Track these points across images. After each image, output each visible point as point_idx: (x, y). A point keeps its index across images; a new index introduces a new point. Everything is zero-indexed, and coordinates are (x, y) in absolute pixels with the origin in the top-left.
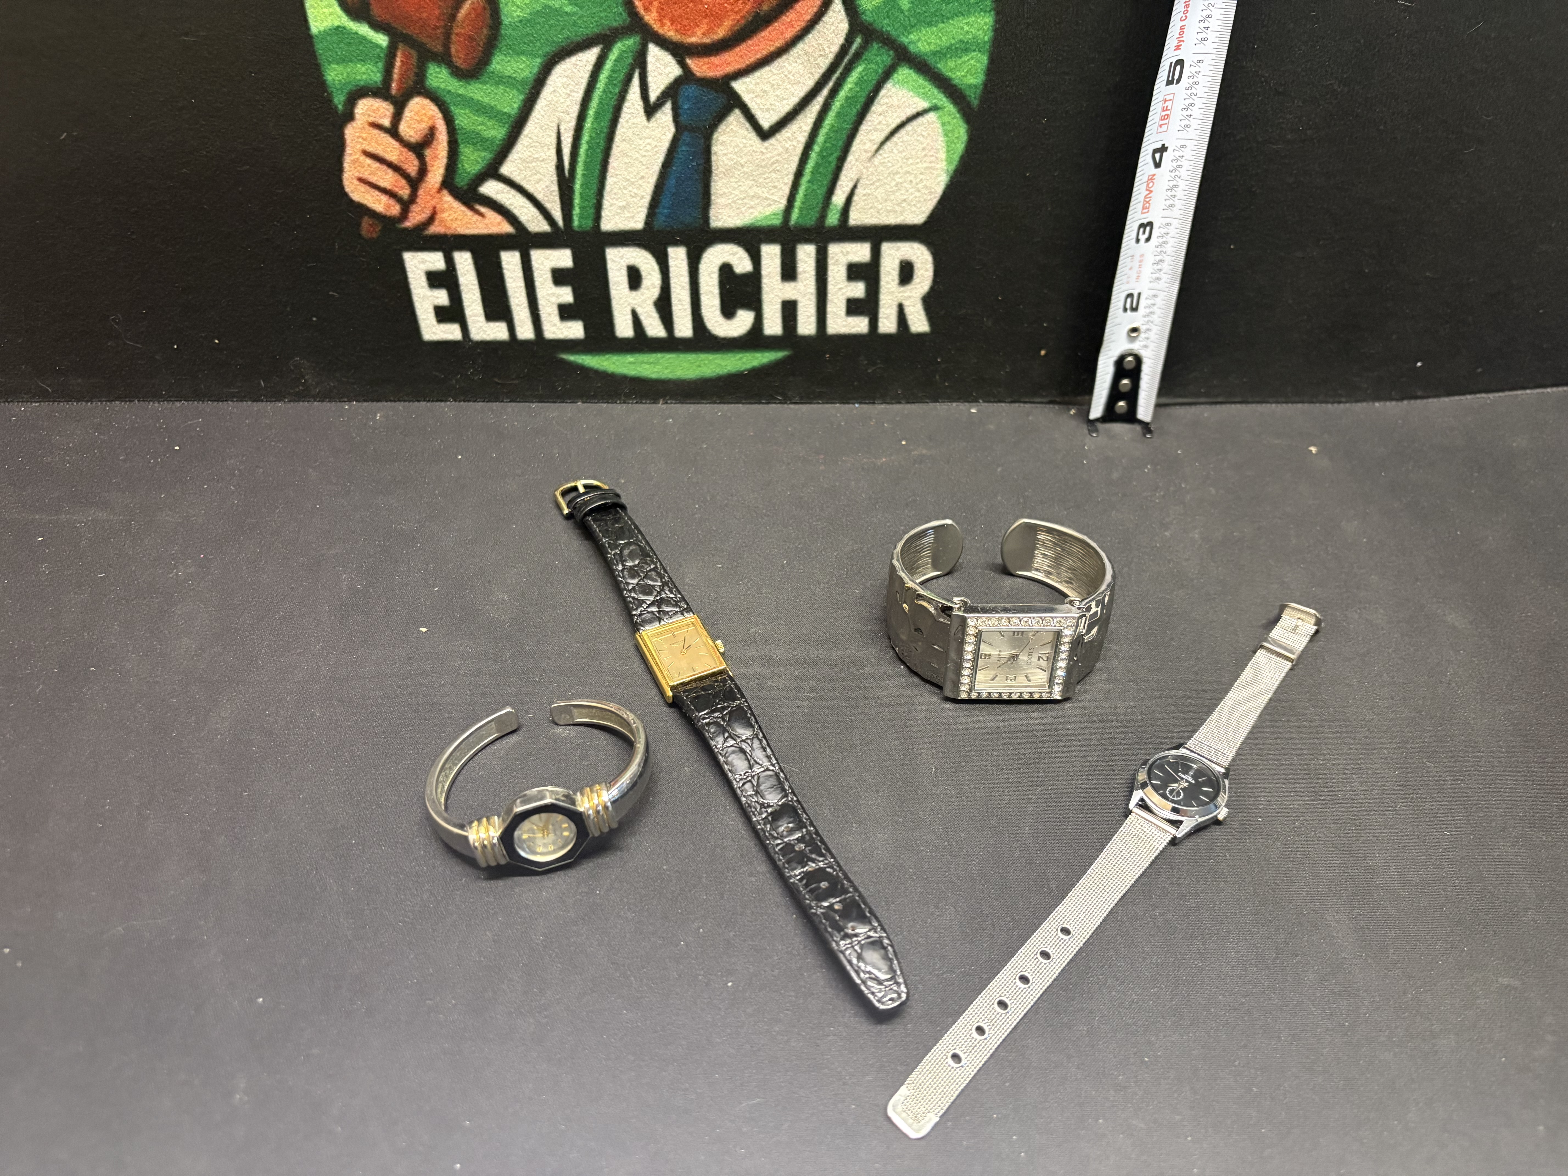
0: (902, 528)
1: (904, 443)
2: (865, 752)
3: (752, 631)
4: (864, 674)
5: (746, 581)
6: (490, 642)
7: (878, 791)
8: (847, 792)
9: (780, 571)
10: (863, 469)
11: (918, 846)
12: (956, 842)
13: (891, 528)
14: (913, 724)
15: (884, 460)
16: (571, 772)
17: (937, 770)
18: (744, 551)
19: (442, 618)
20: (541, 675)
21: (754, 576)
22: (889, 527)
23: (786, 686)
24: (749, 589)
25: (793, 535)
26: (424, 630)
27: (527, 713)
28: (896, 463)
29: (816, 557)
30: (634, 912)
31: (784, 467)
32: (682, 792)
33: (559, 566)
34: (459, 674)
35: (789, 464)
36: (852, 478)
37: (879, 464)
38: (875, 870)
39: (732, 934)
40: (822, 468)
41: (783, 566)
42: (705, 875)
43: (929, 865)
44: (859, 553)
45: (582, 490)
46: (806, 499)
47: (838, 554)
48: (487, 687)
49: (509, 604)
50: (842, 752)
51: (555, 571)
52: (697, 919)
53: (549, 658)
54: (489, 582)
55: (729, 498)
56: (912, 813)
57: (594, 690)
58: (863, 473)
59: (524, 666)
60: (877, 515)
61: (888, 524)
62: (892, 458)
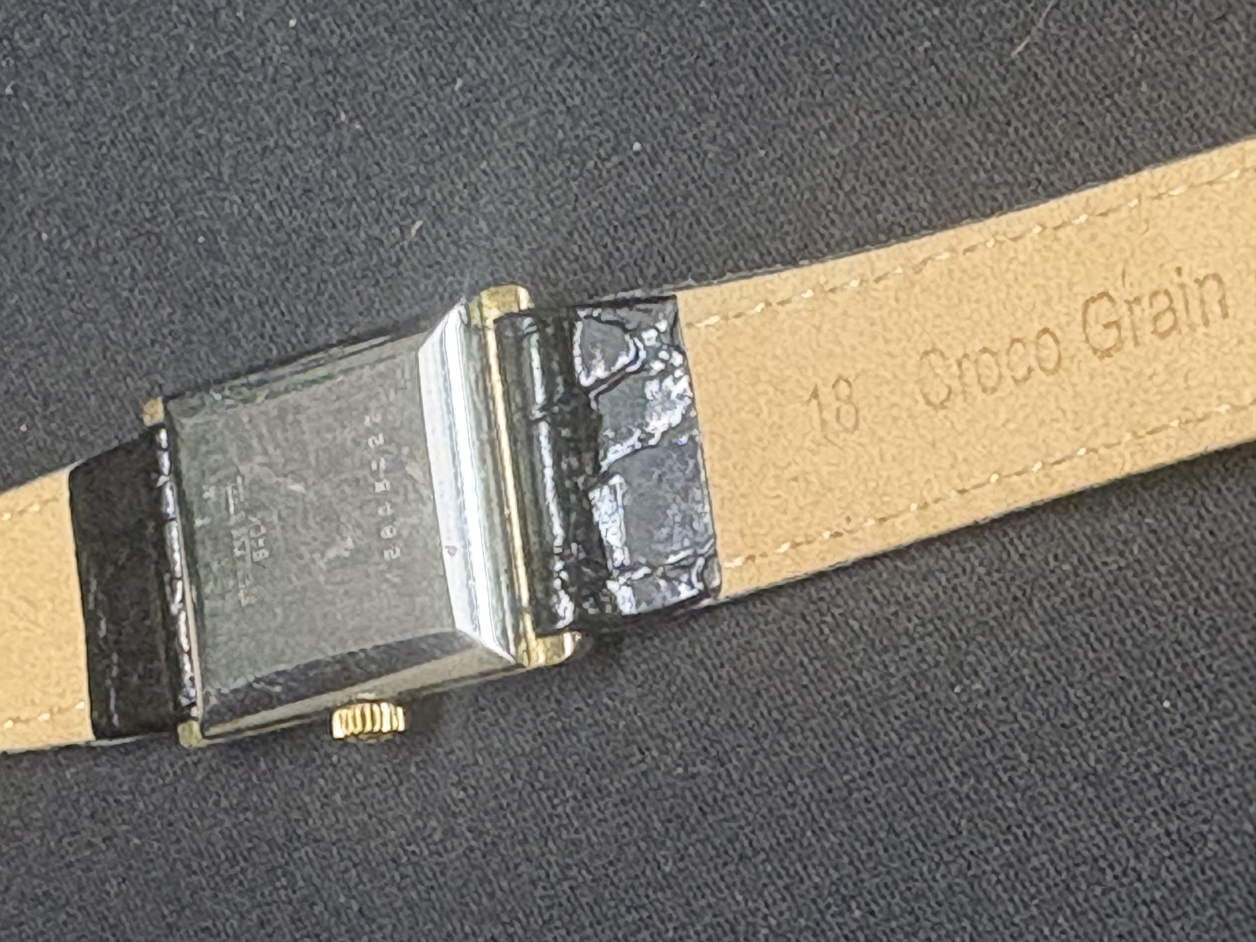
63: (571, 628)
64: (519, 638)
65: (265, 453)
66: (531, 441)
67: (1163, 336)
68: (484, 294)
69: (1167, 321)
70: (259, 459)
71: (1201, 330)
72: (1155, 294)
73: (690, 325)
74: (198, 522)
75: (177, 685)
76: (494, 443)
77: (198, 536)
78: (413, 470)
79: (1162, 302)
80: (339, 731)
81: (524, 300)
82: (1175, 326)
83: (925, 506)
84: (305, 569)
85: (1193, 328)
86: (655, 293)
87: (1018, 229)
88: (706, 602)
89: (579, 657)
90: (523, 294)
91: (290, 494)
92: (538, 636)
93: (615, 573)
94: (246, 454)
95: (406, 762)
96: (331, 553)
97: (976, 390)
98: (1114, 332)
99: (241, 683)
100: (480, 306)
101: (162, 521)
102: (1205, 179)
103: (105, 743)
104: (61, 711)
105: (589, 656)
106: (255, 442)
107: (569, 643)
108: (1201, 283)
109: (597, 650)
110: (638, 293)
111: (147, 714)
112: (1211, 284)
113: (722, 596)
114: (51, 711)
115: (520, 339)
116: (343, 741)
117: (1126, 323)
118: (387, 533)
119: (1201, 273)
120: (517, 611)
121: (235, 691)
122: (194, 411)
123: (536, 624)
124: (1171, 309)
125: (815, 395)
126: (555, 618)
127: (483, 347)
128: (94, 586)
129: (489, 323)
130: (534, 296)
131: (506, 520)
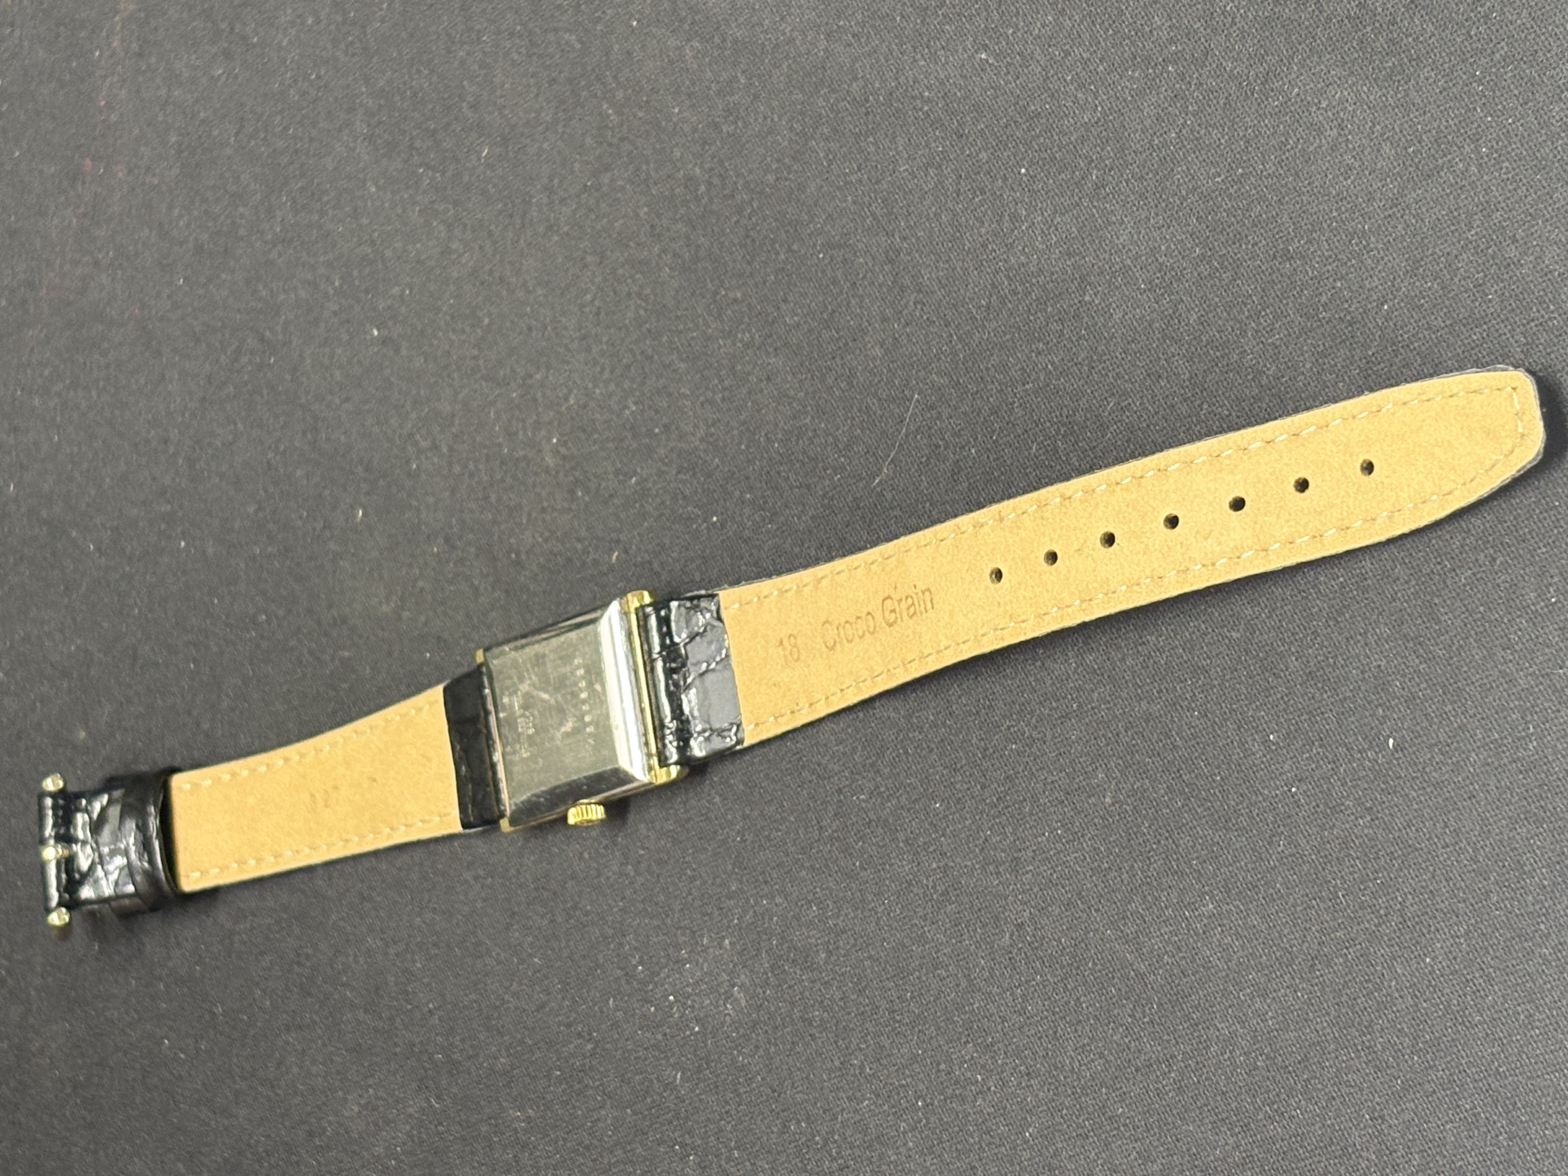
2: (910, 228)
3: (551, 462)
4: (709, 184)
5: (410, 449)
6: (473, 1153)
7: (1014, 217)
8: (1003, 300)
9: (397, 351)
10: (140, 55)
11: (1165, 145)
12: (1171, 41)
13: (323, 15)
14: (861, 83)
16: (838, 995)
17: (985, 47)
18: (328, 439)
20: (579, 1035)
22: (318, 22)
23: (711, 402)
24: (435, 447)
25: (303, 294)
27: (670, 1086)
29: (373, 243)
30: (1202, 895)
31: (104, 279)
32: (934, 725)
35: (96, 263)
38: (1204, 269)
39: (1294, 663)
40: (120, 171)
41: (384, 341)
42: (1144, 704)
43: (1214, 126)
44: (380, 123)
46: (206, 236)
47: (376, 183)
50: (903, 288)
51: (308, 957)
52: (1242, 744)
53: (542, 1007)
54: (310, 1134)
55: (172, 450)
56: (1083, 140)
57: (640, 906)
58: (153, 60)
59: (548, 1076)
63: (676, 763)
64: (651, 768)
65: (530, 679)
66: (653, 669)
67: (911, 617)
68: (629, 596)
69: (912, 610)
70: (528, 682)
71: (924, 614)
72: (907, 598)
73: (726, 609)
74: (501, 715)
75: (498, 801)
76: (636, 672)
77: (503, 723)
78: (598, 687)
79: (910, 601)
80: (571, 820)
81: (647, 599)
82: (915, 613)
83: (827, 698)
84: (552, 739)
85: (921, 613)
86: (710, 592)
87: (856, 564)
88: (738, 747)
89: (681, 777)
90: (646, 594)
91: (543, 700)
92: (661, 767)
93: (695, 735)
94: (521, 679)
95: (616, 835)
96: (563, 729)
97: (845, 641)
98: (893, 615)
99: (524, 797)
100: (627, 602)
101: (487, 713)
102: (923, 543)
103: (467, 831)
104: (445, 815)
105: (686, 777)
106: (526, 674)
107: (674, 771)
108: (923, 592)
109: (690, 775)
110: (703, 592)
111: (487, 816)
112: (927, 594)
113: (746, 744)
114: (440, 816)
115: (646, 617)
116: (575, 826)
117: (898, 610)
118: (587, 719)
119: (924, 588)
120: (649, 755)
121: (523, 802)
122: (497, 657)
123: (660, 761)
124: (913, 604)
125: (781, 643)
126: (666, 759)
127: (629, 621)
128: (458, 747)
129: (632, 610)
130: (651, 595)
131: (642, 711)
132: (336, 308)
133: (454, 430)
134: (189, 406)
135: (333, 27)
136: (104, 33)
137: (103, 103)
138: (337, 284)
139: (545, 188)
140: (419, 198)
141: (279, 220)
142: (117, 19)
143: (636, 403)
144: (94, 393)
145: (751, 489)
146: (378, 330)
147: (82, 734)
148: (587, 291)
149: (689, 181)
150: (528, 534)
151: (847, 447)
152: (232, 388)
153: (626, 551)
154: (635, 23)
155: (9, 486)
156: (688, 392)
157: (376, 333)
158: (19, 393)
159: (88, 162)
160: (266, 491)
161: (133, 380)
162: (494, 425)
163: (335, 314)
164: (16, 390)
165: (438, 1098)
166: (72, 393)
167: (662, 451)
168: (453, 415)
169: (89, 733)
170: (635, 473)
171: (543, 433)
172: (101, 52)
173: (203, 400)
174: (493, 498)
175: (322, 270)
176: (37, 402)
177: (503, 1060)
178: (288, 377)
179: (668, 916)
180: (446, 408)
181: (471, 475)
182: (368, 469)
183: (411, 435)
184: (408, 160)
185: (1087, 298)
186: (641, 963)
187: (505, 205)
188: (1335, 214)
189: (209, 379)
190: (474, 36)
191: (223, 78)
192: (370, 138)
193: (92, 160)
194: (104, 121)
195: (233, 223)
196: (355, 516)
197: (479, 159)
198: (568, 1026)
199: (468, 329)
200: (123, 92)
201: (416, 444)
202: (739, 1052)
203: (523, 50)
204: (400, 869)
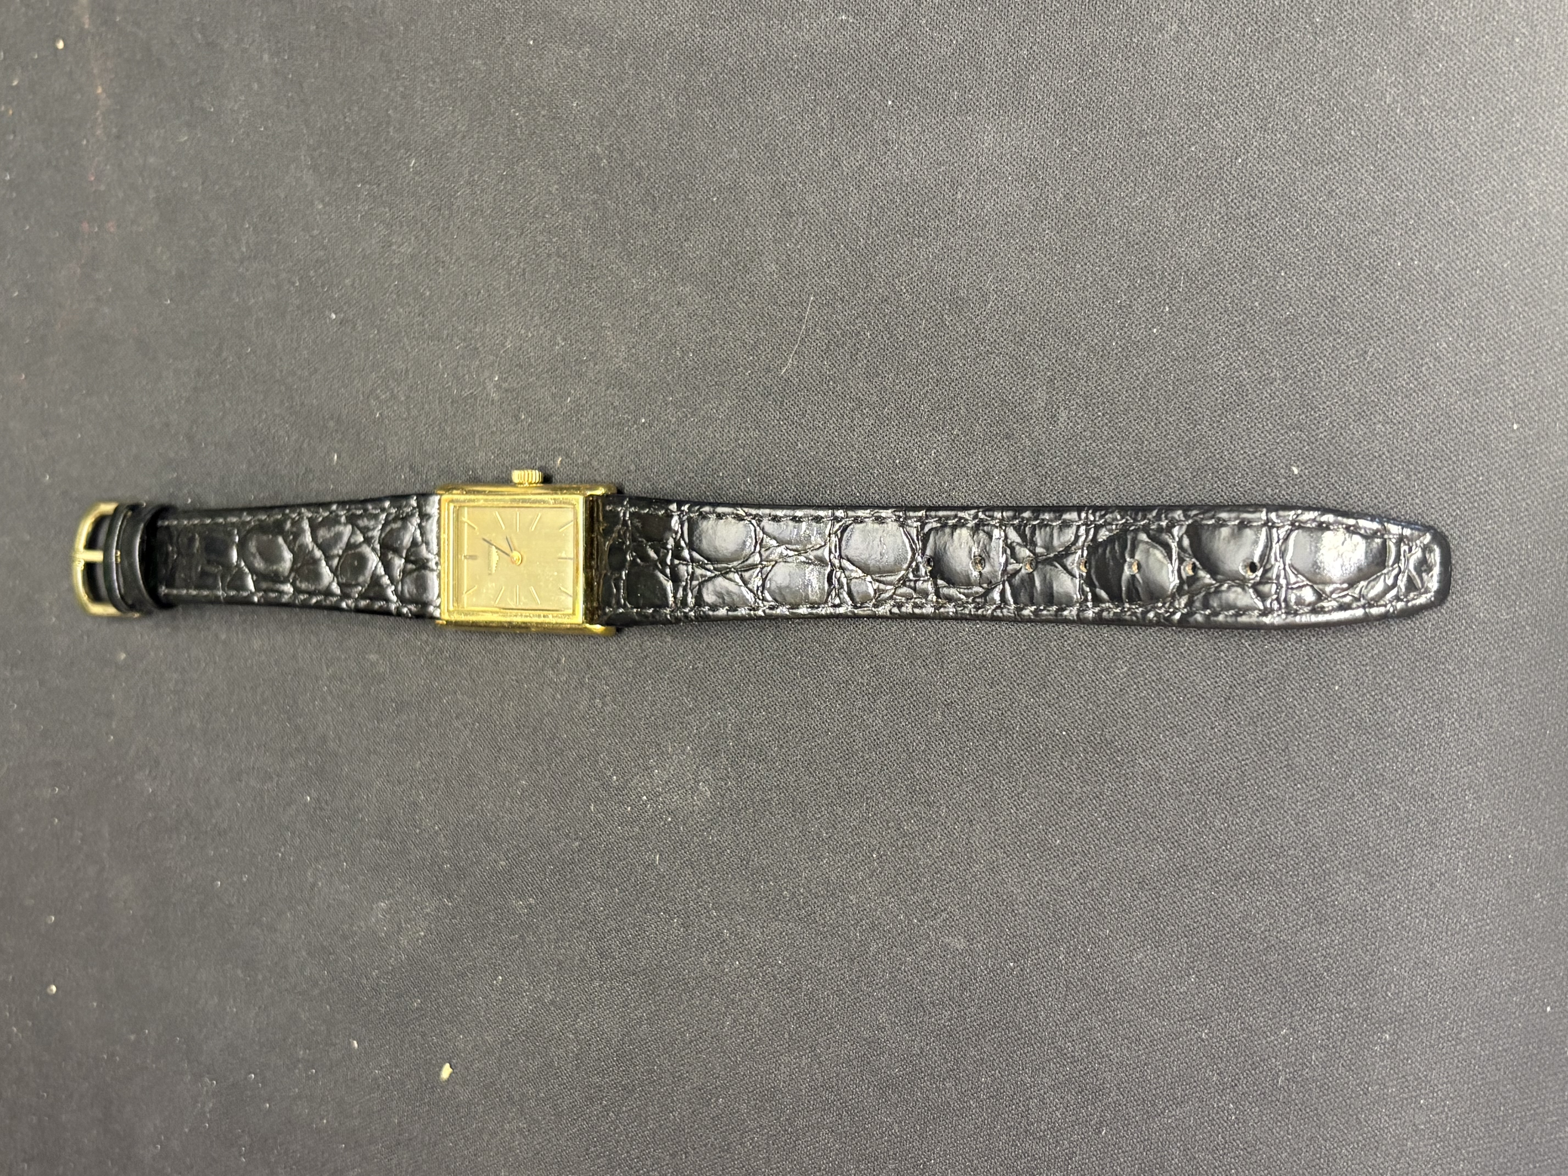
0: (266, 57)
1: (61, 45)
3: (495, 396)
5: (373, 402)
9: (354, 328)
10: (118, 137)
15: (100, 90)
18: (302, 404)
19: (423, 1035)
20: (567, 836)
21: (363, 385)
24: (393, 397)
25: (269, 296)
26: (446, 1072)
27: (651, 866)
28: (109, 64)
29: (324, 248)
31: (106, 310)
33: (315, 795)
34: (552, 1002)
35: (98, 299)
36: (141, 161)
37: (109, 102)
38: (1066, 156)
40: (111, 227)
41: (342, 322)
44: (321, 154)
45: (97, 556)
46: (184, 264)
47: (322, 202)
48: (588, 947)
49: (398, 898)
53: (532, 817)
55: (173, 430)
58: (130, 138)
60: (232, 111)
61: (256, 86)
62: (95, 71)
132: (298, 302)
133: (409, 382)
134: (184, 395)
135: (275, 89)
136: (89, 125)
137: (92, 179)
138: (297, 284)
139: (468, 183)
140: (360, 208)
141: (244, 242)
142: (98, 113)
143: (564, 339)
144: (106, 398)
145: (672, 393)
146: (336, 314)
147: (123, 656)
148: (512, 258)
149: (594, 158)
150: (481, 454)
151: (755, 347)
152: (217, 377)
153: (567, 456)
154: (531, 42)
155: (45, 477)
156: (609, 325)
157: (334, 316)
158: (46, 406)
159: (85, 225)
160: (254, 450)
161: (137, 382)
162: (444, 373)
163: (298, 308)
164: (43, 405)
165: (449, 897)
166: (88, 399)
167: (591, 374)
168: (407, 371)
169: (128, 653)
170: (569, 394)
171: (487, 374)
172: (88, 141)
173: (195, 389)
174: (448, 430)
175: (284, 275)
176: (61, 410)
177: (502, 863)
178: (264, 361)
179: (634, 735)
180: (400, 365)
181: (427, 415)
182: (339, 421)
183: (372, 391)
184: (348, 179)
185: (959, 196)
186: (615, 774)
187: (434, 201)
188: (1183, 92)
189: (199, 373)
190: (394, 75)
191: (188, 144)
192: (315, 168)
193: (88, 223)
194: (95, 192)
195: (207, 251)
196: (332, 460)
197: (408, 170)
198: (557, 830)
199: (411, 302)
200: (108, 167)
201: (377, 398)
202: (709, 833)
203: (437, 80)
204: (398, 726)
